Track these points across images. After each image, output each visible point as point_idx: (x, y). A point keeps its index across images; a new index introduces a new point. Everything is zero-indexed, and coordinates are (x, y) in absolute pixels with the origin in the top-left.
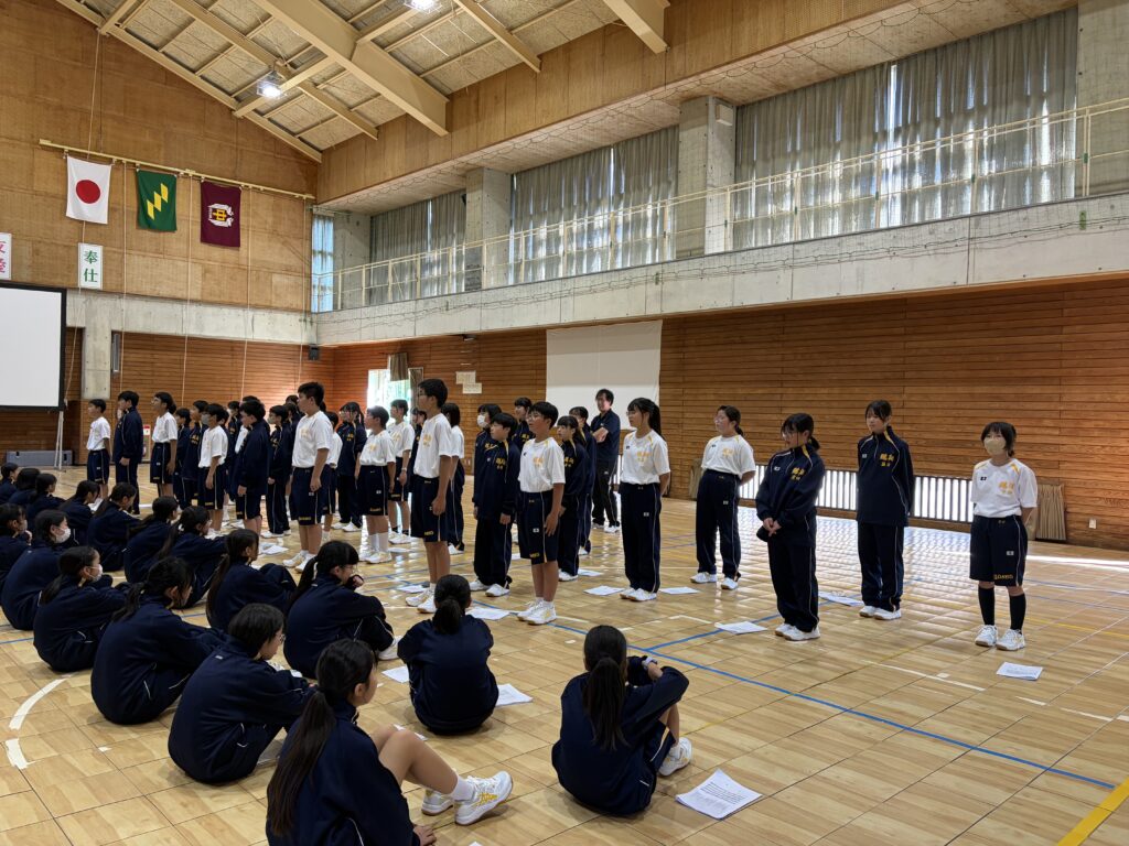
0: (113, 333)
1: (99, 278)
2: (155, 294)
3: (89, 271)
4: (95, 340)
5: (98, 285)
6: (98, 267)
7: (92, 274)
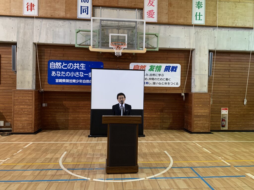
0: (210, 51)
1: (203, 18)
2: (234, 25)
3: (198, 14)
4: (200, 56)
5: (202, 22)
6: (202, 11)
7: (200, 15)
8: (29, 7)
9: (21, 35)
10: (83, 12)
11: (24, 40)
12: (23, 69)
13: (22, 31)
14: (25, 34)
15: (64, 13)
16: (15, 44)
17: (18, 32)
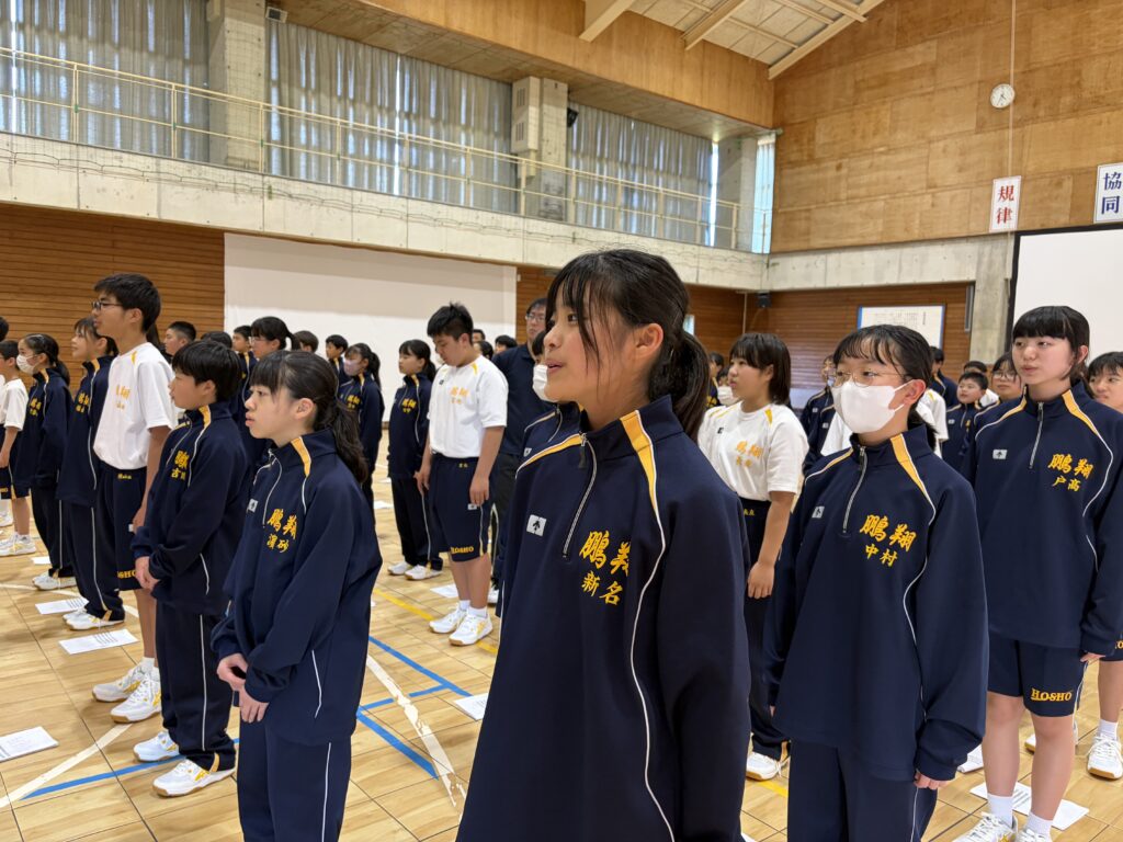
8: (1002, 216)
9: (984, 267)
10: (1108, 209)
11: (988, 276)
12: (983, 327)
13: (985, 259)
14: (991, 263)
15: (1068, 217)
16: (973, 284)
17: (979, 263)
